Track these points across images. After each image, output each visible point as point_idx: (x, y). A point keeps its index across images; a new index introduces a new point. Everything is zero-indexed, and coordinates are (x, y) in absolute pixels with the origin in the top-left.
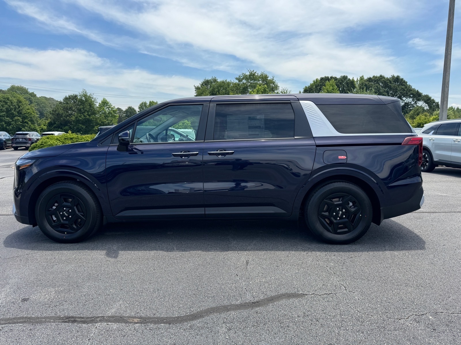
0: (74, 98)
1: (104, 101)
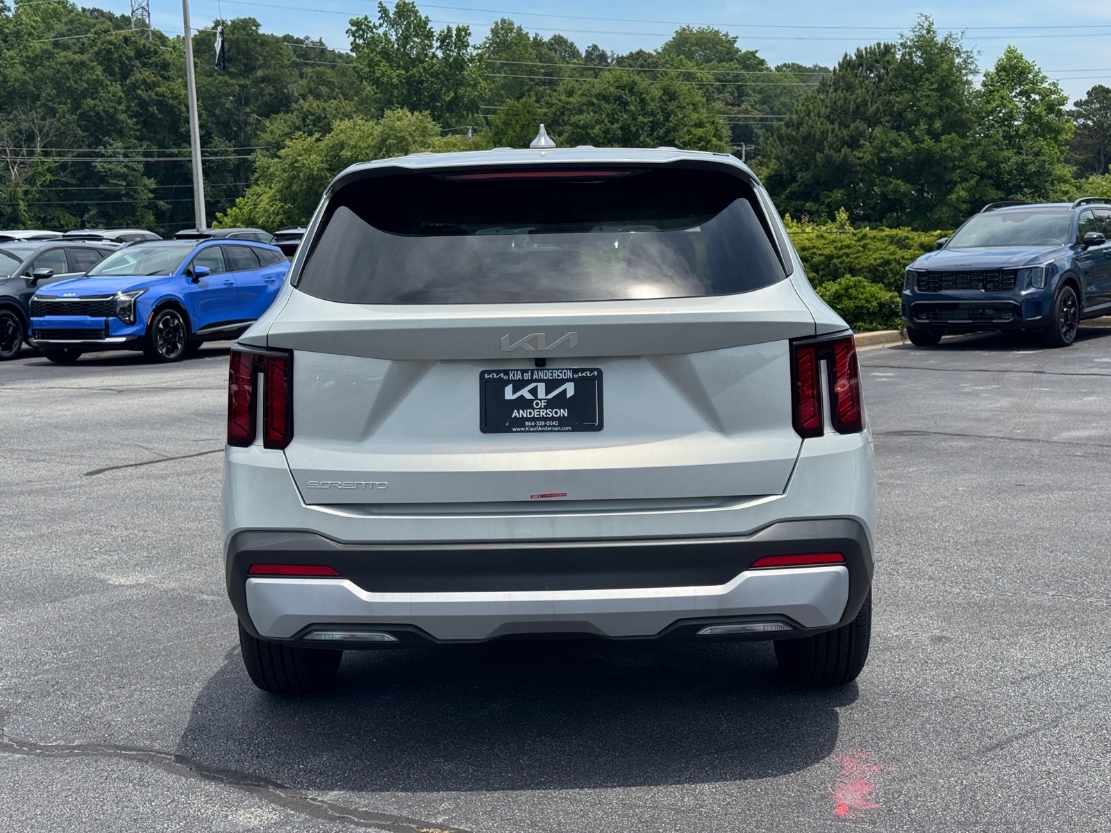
0: (877, 62)
1: (1009, 59)
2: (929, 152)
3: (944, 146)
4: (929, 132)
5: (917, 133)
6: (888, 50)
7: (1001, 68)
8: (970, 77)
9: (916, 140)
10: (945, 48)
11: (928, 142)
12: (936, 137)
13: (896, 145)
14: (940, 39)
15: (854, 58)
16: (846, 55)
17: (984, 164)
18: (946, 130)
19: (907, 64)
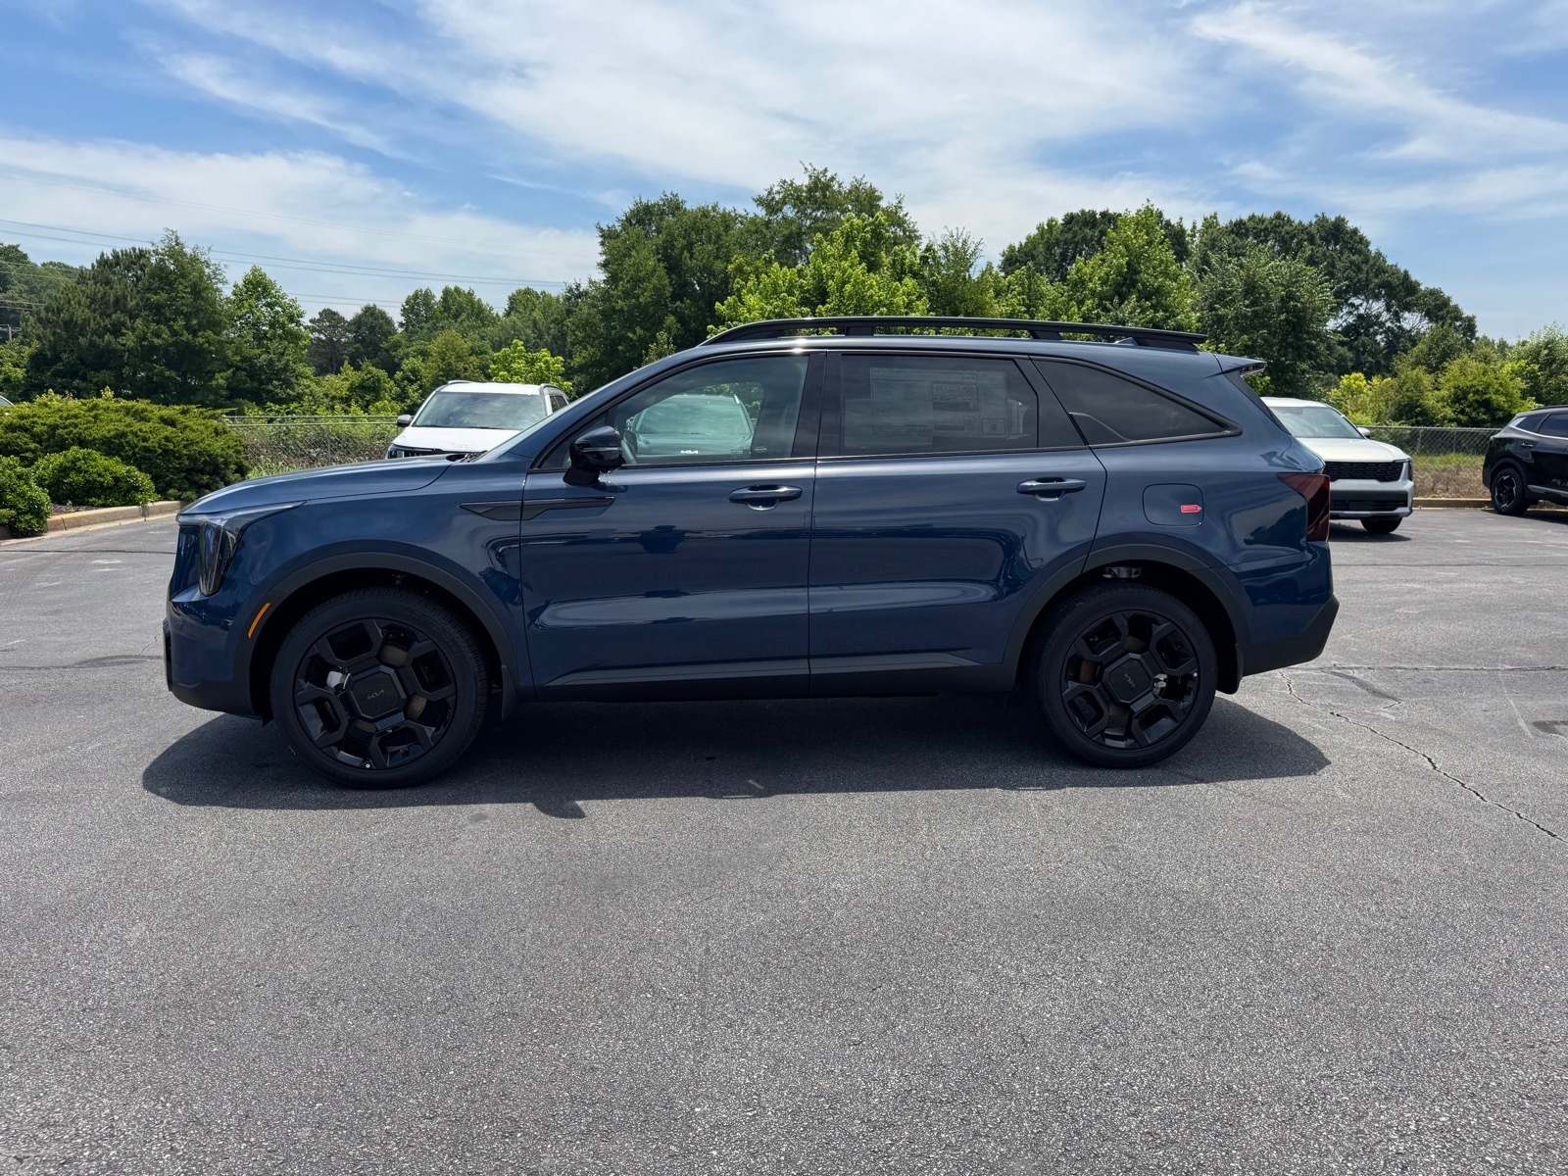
0: (134, 263)
1: (254, 276)
2: (187, 344)
3: (201, 340)
4: (187, 327)
5: (175, 327)
6: (142, 254)
7: (247, 282)
8: (220, 286)
9: (174, 333)
10: (194, 259)
11: (186, 336)
12: (194, 333)
13: (158, 335)
14: (188, 251)
15: (111, 258)
16: (103, 255)
17: (238, 358)
18: (202, 327)
19: (161, 269)
